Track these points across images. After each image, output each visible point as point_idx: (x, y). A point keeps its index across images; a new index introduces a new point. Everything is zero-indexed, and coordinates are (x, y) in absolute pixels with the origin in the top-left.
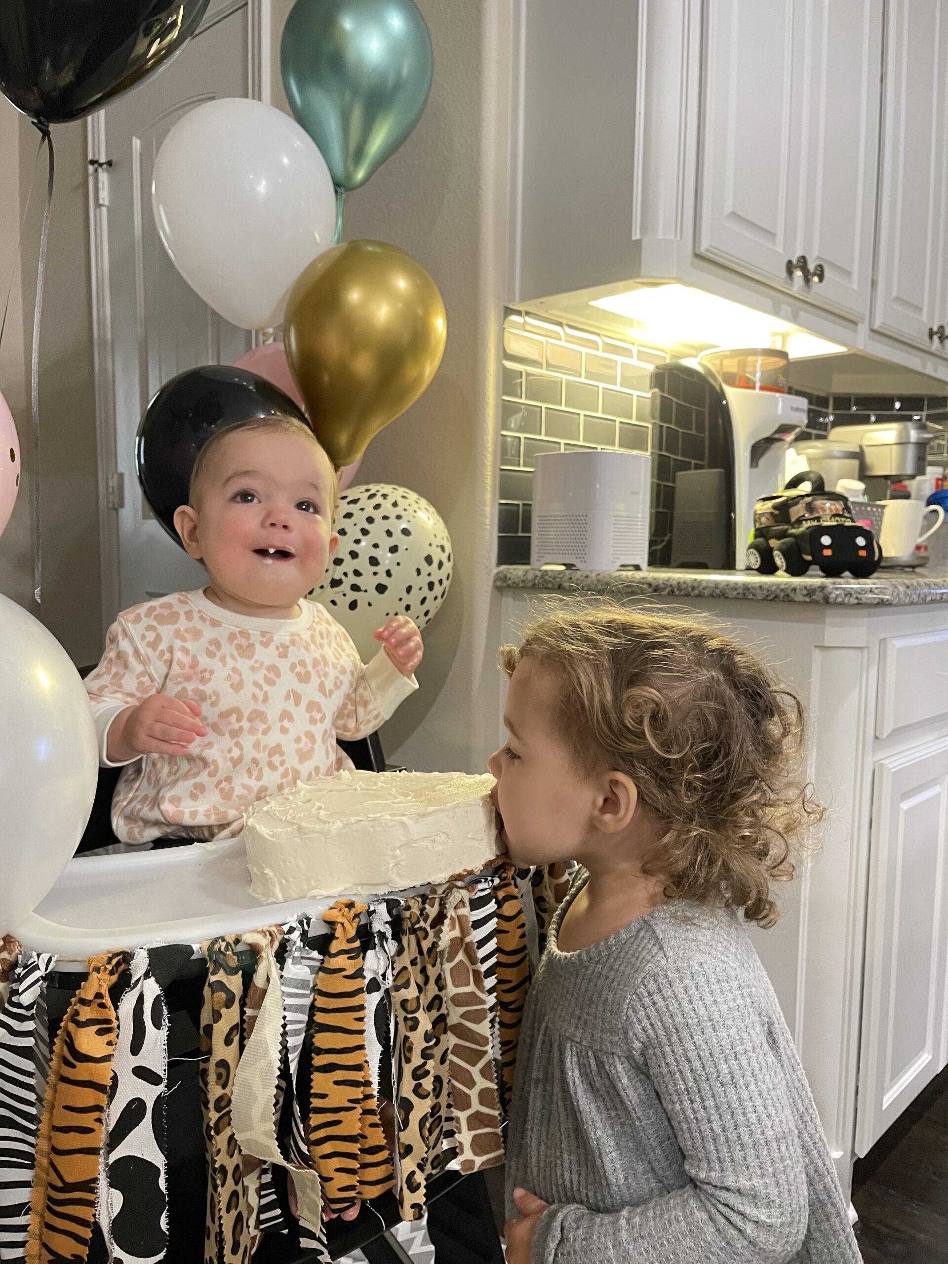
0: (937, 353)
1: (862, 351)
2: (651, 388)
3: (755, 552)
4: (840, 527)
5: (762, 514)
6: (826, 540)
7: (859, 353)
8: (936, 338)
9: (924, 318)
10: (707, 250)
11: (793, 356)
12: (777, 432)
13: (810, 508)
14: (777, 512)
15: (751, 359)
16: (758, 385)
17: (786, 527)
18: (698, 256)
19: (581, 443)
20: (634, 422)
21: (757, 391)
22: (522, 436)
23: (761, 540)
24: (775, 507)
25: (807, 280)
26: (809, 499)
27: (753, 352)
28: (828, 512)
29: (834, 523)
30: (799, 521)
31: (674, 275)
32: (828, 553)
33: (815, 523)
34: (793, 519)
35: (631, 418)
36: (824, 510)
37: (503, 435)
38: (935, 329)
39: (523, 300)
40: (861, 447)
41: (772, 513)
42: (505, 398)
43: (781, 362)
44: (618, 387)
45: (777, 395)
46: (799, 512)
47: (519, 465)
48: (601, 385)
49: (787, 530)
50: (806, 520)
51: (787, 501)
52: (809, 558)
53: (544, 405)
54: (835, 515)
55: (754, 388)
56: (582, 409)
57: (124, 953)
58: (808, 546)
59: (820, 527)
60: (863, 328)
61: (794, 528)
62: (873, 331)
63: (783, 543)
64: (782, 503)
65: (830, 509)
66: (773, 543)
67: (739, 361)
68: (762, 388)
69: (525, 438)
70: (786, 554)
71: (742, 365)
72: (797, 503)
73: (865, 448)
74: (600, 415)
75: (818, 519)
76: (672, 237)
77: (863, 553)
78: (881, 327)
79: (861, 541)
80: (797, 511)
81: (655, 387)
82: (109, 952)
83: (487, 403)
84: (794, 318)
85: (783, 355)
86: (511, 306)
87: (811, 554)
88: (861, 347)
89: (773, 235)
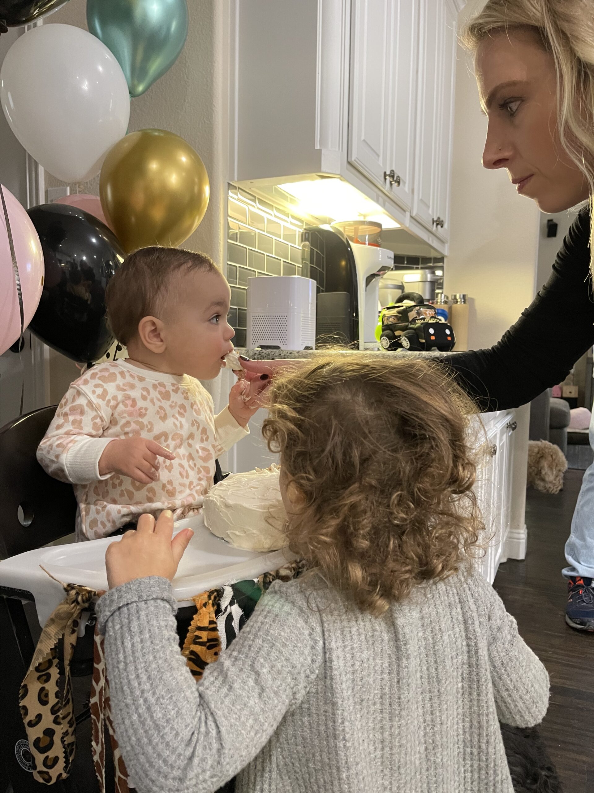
0: (434, 232)
1: (407, 227)
2: (302, 241)
3: (386, 338)
4: (437, 323)
5: (391, 317)
6: (432, 331)
7: (405, 229)
8: (435, 224)
9: (430, 212)
10: (355, 160)
11: (384, 227)
12: (379, 271)
13: (419, 314)
14: (401, 315)
15: (361, 227)
16: (367, 243)
17: (407, 324)
18: (349, 163)
19: (265, 272)
20: (289, 261)
21: (367, 246)
22: (238, 265)
23: (388, 332)
24: (399, 312)
25: (391, 184)
26: (418, 308)
27: (363, 223)
28: (428, 315)
29: (434, 322)
30: (414, 321)
31: (339, 173)
32: (433, 338)
33: (422, 321)
34: (410, 319)
35: (288, 259)
36: (426, 314)
37: (228, 264)
38: (435, 219)
39: (239, 180)
40: (402, 282)
41: (396, 316)
42: (229, 241)
43: (378, 230)
44: (281, 240)
45: (379, 248)
46: (413, 315)
47: (236, 284)
48: (274, 238)
49: (408, 325)
50: (418, 320)
51: (406, 308)
52: (424, 341)
53: (248, 247)
54: (432, 317)
55: (365, 244)
56: (266, 252)
57: (216, 590)
58: (423, 334)
59: (427, 323)
60: (408, 214)
61: (411, 324)
62: (411, 217)
63: (408, 333)
64: (403, 310)
65: (429, 314)
66: (397, 333)
67: (355, 228)
68: (369, 244)
69: (239, 267)
70: (410, 339)
71: (356, 230)
72: (412, 310)
73: (405, 285)
74: (274, 256)
75: (424, 319)
76: (337, 149)
77: (449, 338)
78: (416, 215)
79: (448, 332)
80: (412, 315)
81: (305, 241)
82: (206, 591)
83: (220, 243)
84: (384, 206)
85: (379, 225)
86: (231, 183)
87: (425, 339)
88: (408, 226)
89: (378, 156)
